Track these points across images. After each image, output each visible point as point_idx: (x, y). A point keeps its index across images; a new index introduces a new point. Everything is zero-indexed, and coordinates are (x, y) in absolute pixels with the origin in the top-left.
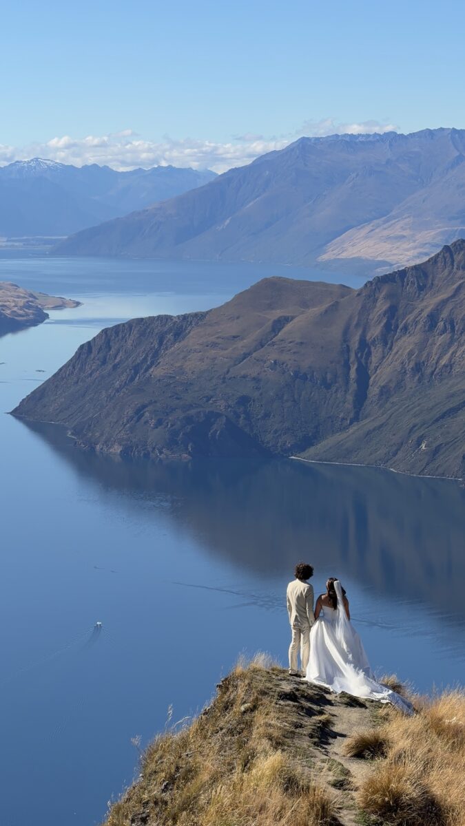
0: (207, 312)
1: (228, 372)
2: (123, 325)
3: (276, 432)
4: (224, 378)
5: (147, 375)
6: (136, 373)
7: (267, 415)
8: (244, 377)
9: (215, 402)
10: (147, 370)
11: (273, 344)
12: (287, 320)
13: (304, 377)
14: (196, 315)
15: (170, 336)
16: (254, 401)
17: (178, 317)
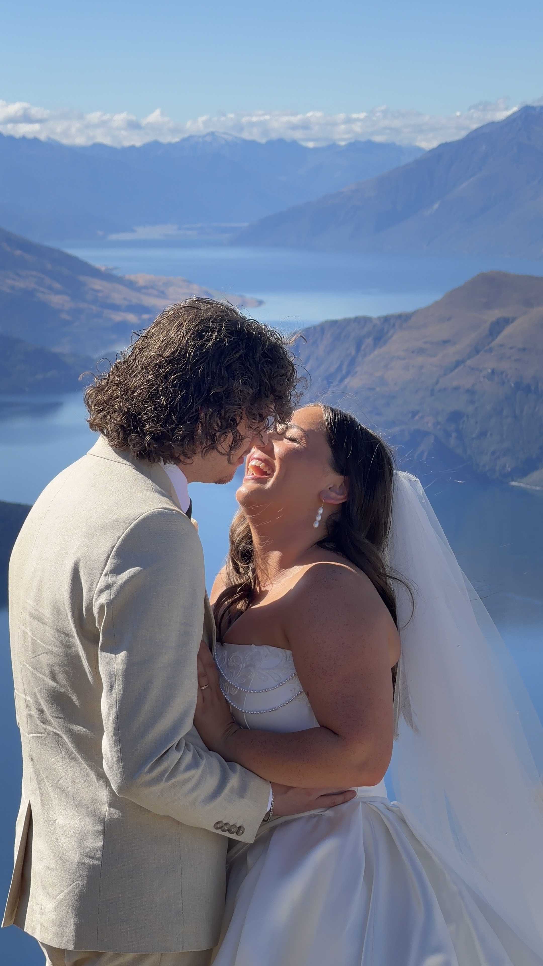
0: (414, 313)
1: (437, 383)
2: (315, 328)
3: (493, 453)
4: (433, 390)
5: (342, 386)
6: (329, 383)
7: (483, 434)
8: (456, 389)
9: (422, 418)
10: (341, 380)
11: (491, 350)
12: (507, 321)
14: (399, 317)
15: (369, 341)
16: (468, 417)
17: (379, 318)
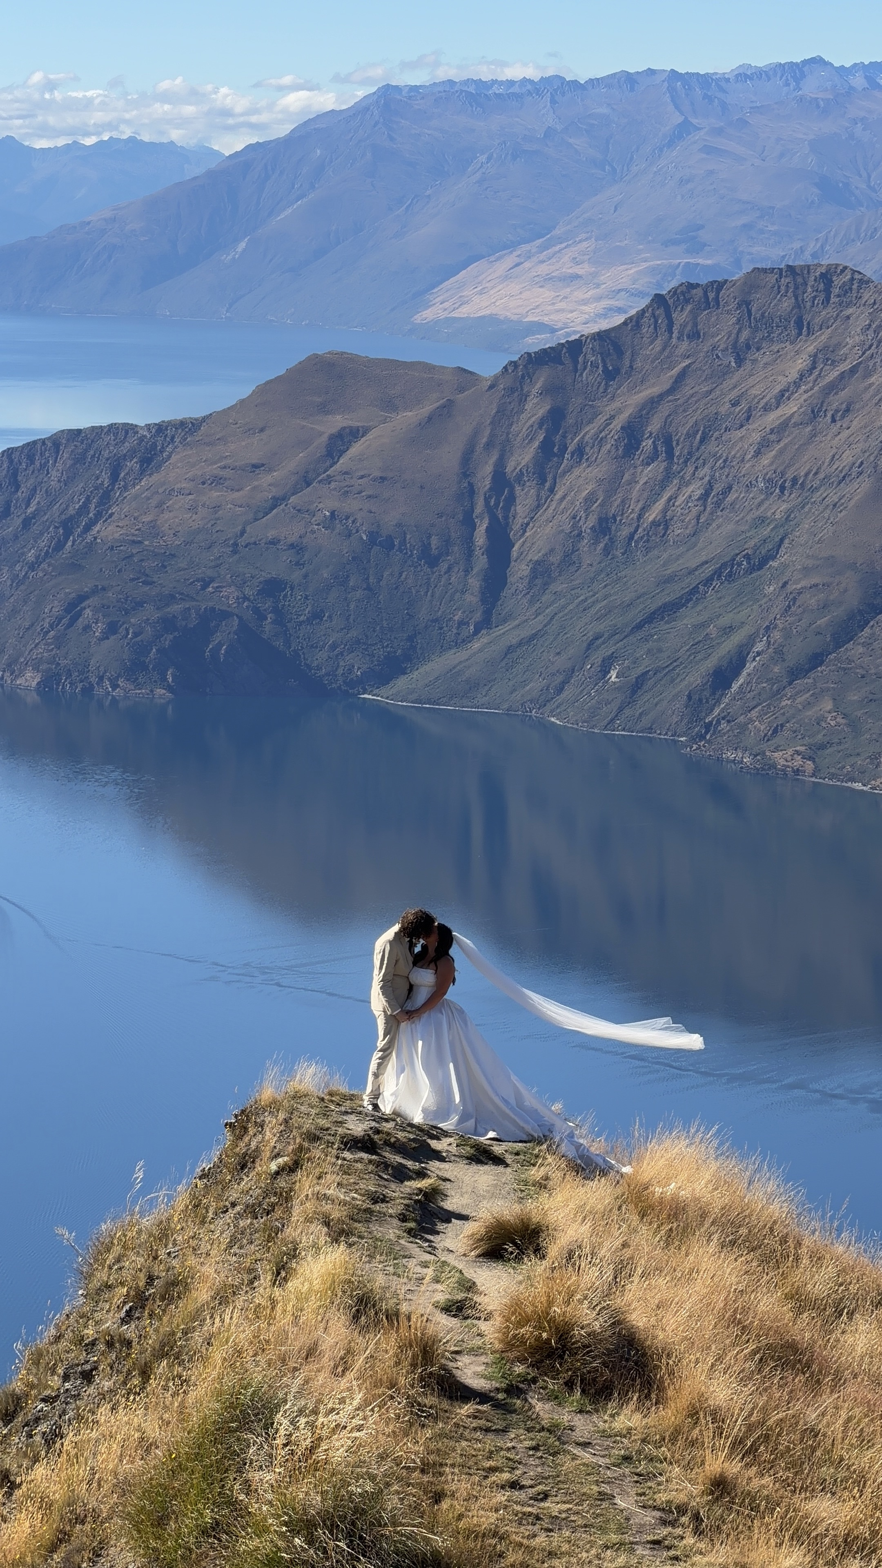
0: (204, 419)
1: (243, 532)
2: (43, 442)
3: (334, 647)
4: (236, 545)
5: (89, 538)
6: (68, 533)
7: (317, 616)
8: (274, 542)
9: (218, 589)
10: (88, 528)
11: (329, 480)
12: (355, 434)
13: (388, 545)
14: (182, 424)
15: (133, 464)
16: (292, 588)
17: (148, 426)
